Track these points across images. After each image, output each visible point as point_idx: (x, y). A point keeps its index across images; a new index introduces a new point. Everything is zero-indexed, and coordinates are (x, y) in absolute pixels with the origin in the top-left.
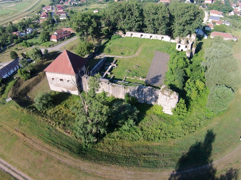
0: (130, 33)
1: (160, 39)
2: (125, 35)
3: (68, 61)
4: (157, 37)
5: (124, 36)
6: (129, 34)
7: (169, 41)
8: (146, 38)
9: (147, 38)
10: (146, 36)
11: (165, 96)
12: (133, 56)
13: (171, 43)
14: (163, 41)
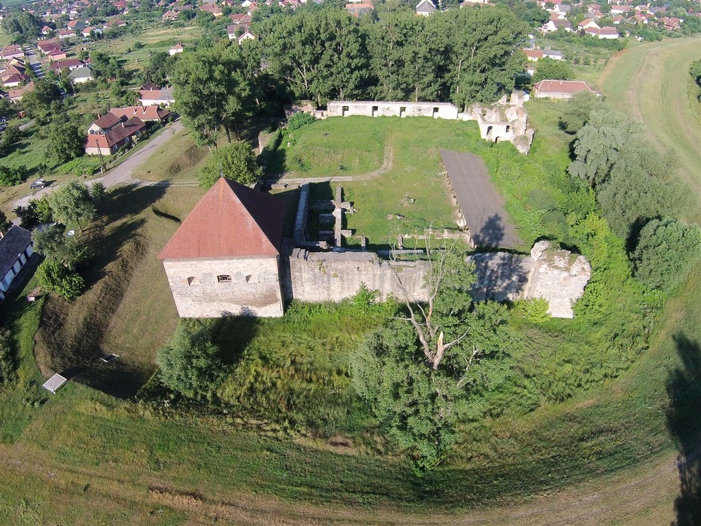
0: (341, 104)
1: (430, 114)
2: (325, 112)
3: (242, 214)
4: (420, 110)
5: (322, 115)
6: (337, 107)
7: (456, 118)
8: (388, 114)
9: (391, 115)
10: (388, 109)
11: (556, 272)
12: (381, 171)
13: (461, 122)
14: (439, 118)
